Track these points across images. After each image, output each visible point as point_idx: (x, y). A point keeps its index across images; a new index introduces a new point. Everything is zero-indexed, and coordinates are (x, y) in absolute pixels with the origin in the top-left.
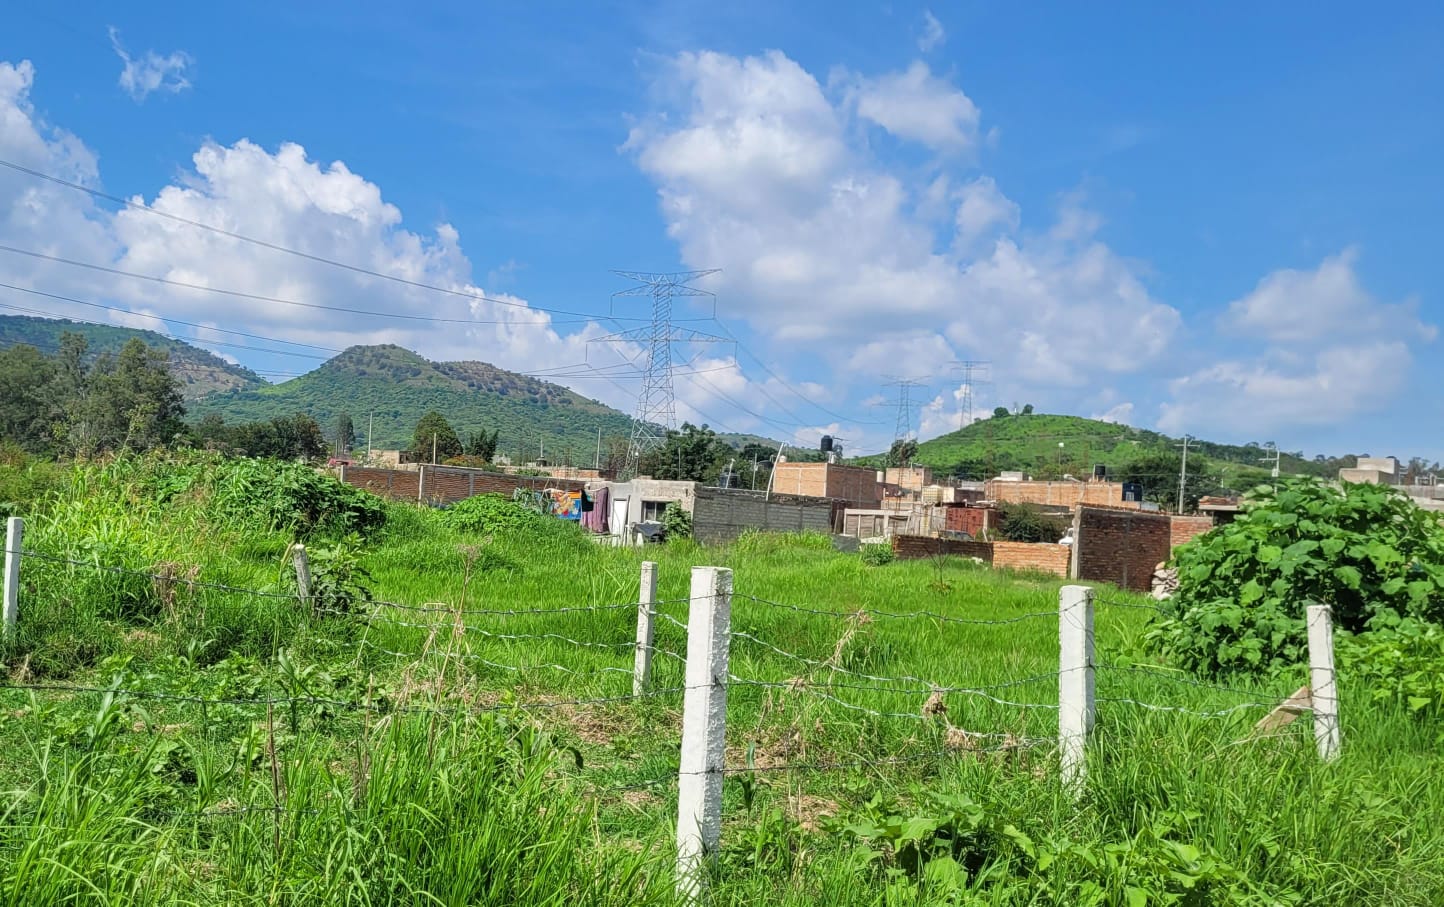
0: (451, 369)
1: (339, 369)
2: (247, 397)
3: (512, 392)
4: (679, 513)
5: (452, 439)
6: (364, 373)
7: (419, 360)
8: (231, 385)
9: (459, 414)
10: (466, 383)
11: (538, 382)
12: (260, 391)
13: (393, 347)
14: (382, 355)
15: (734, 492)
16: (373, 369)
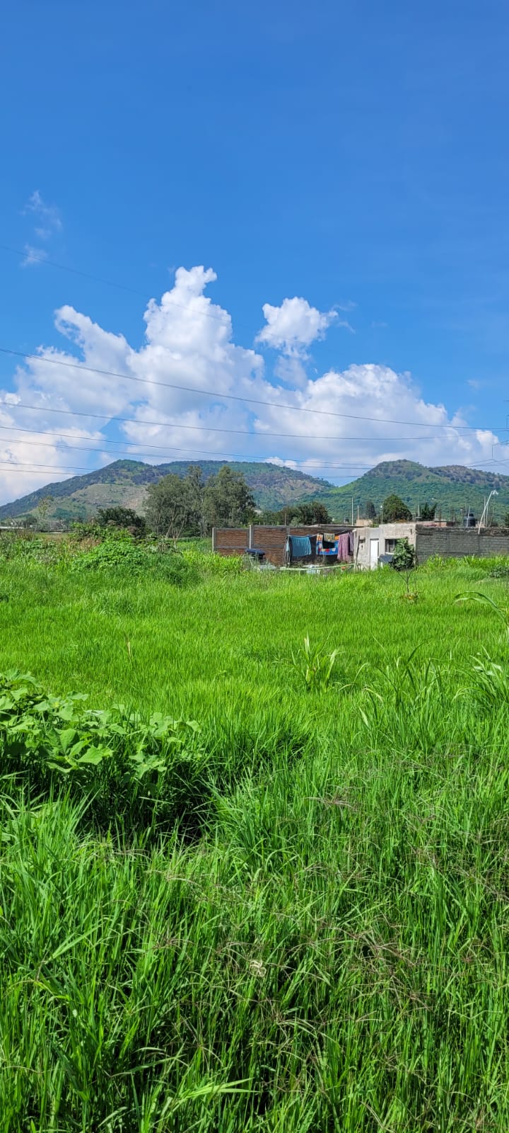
0: (440, 471)
1: (374, 476)
2: (323, 495)
3: (477, 482)
4: (406, 546)
5: (404, 510)
6: (388, 477)
7: (419, 467)
8: (315, 490)
9: (446, 496)
10: (450, 478)
11: (493, 475)
12: (330, 492)
13: (405, 461)
14: (399, 466)
15: (450, 529)
16: (394, 474)
